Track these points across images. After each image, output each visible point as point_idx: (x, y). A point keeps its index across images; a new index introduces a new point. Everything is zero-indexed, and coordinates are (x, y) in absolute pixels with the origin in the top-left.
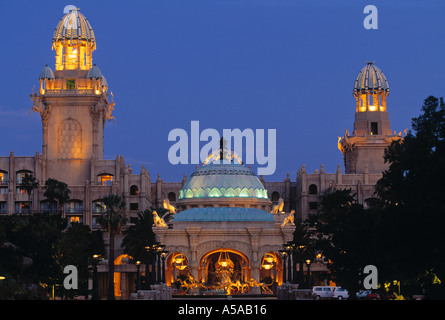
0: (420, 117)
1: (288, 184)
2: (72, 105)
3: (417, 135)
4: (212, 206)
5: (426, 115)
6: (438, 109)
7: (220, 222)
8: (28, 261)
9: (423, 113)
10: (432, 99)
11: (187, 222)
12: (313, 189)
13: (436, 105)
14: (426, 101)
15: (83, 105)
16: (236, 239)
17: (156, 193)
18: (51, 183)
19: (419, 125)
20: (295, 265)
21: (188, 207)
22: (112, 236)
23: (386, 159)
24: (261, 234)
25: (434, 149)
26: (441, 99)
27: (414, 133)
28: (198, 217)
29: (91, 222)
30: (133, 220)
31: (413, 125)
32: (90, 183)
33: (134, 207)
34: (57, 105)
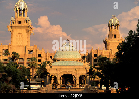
0: (128, 37)
1: (88, 53)
2: (20, 29)
3: (127, 42)
4: (64, 60)
5: (129, 36)
6: (133, 34)
7: (67, 66)
8: (10, 78)
9: (129, 35)
10: (131, 31)
11: (56, 66)
12: (95, 55)
13: (132, 33)
14: (130, 31)
15: (24, 29)
16: (71, 71)
17: (46, 56)
18: (14, 53)
19: (127, 39)
20: (90, 79)
21: (57, 61)
22: (33, 70)
23: (117, 49)
24: (79, 69)
25: (132, 46)
26: (134, 31)
27: (126, 41)
28: (60, 64)
29: (26, 65)
30: (39, 65)
31: (126, 39)
32: (26, 53)
33: (40, 61)
34: (16, 29)
